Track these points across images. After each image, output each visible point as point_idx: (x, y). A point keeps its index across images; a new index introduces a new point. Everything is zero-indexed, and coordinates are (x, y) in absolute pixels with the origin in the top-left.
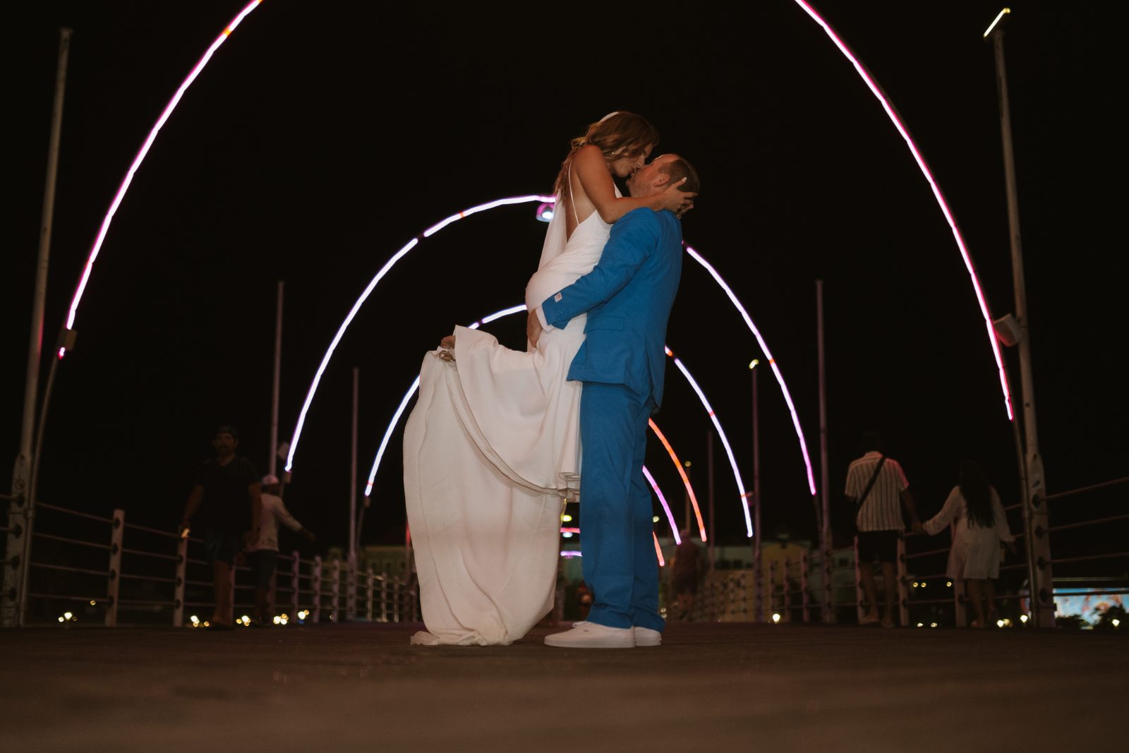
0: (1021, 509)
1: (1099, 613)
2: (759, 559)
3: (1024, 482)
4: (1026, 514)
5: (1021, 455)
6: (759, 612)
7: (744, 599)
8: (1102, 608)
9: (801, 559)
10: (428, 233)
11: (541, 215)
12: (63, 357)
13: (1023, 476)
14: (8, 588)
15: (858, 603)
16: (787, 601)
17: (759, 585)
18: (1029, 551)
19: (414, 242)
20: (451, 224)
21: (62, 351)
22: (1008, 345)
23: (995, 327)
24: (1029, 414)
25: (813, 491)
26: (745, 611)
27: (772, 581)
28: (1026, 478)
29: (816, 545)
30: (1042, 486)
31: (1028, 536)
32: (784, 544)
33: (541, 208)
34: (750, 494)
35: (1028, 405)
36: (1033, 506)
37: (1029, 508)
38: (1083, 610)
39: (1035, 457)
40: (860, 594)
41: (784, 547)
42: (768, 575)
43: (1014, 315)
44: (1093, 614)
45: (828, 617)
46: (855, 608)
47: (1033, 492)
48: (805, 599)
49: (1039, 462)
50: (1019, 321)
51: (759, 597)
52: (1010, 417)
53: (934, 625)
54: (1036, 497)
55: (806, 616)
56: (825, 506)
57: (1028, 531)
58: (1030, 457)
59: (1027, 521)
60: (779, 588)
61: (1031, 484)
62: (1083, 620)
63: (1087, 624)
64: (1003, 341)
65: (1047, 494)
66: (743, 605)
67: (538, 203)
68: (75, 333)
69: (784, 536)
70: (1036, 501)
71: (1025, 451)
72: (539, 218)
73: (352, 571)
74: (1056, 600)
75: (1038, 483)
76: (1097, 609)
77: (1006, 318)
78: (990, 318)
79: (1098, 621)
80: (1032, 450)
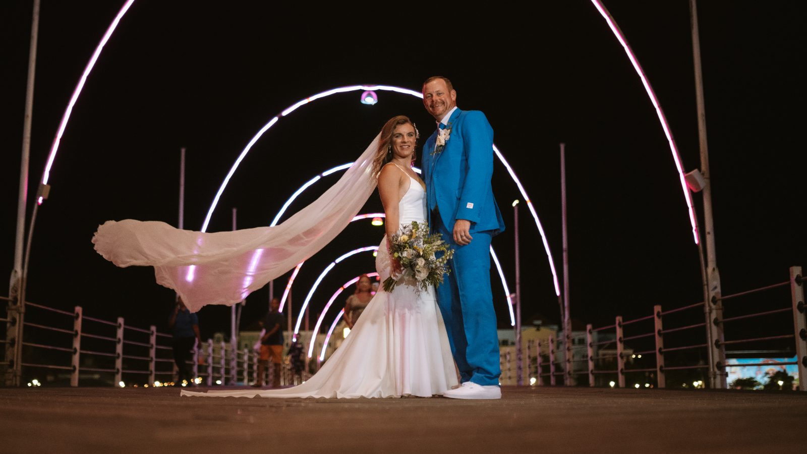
0: (703, 306)
1: (768, 376)
2: (520, 341)
3: (706, 287)
4: (707, 309)
5: (704, 268)
6: (520, 378)
7: (509, 370)
8: (771, 372)
9: (550, 340)
10: (285, 113)
11: (365, 100)
12: (42, 204)
13: (705, 283)
14: (8, 360)
15: (590, 372)
16: (540, 370)
17: (520, 359)
18: (709, 335)
19: (275, 120)
20: (302, 107)
21: (40, 200)
22: (695, 191)
23: (686, 178)
24: (710, 240)
25: (558, 293)
26: (510, 378)
27: (529, 357)
28: (707, 285)
29: (561, 329)
30: (719, 290)
31: (708, 325)
32: (538, 327)
33: (364, 95)
34: (513, 295)
35: (709, 233)
36: (712, 304)
37: (709, 305)
38: (756, 374)
39: (714, 269)
40: (591, 365)
41: (538, 330)
42: (526, 353)
43: (700, 170)
44: (764, 377)
45: (568, 382)
46: (587, 375)
47: (712, 294)
48: (552, 368)
49: (717, 273)
50: (703, 174)
51: (520, 368)
52: (696, 242)
53: (647, 385)
54: (714, 298)
55: (553, 381)
56: (566, 303)
57: (708, 321)
58: (710, 270)
59: (707, 315)
60: (534, 360)
61: (711, 289)
62: (756, 381)
63: (760, 384)
64: (692, 188)
65: (722, 296)
66: (509, 374)
67: (362, 91)
68: (49, 187)
69: (538, 322)
70: (714, 300)
71: (706, 265)
72: (363, 102)
73: (233, 350)
74: (728, 369)
75: (716, 288)
76: (767, 374)
77: (694, 173)
78: (683, 172)
79: (768, 382)
80: (712, 264)
